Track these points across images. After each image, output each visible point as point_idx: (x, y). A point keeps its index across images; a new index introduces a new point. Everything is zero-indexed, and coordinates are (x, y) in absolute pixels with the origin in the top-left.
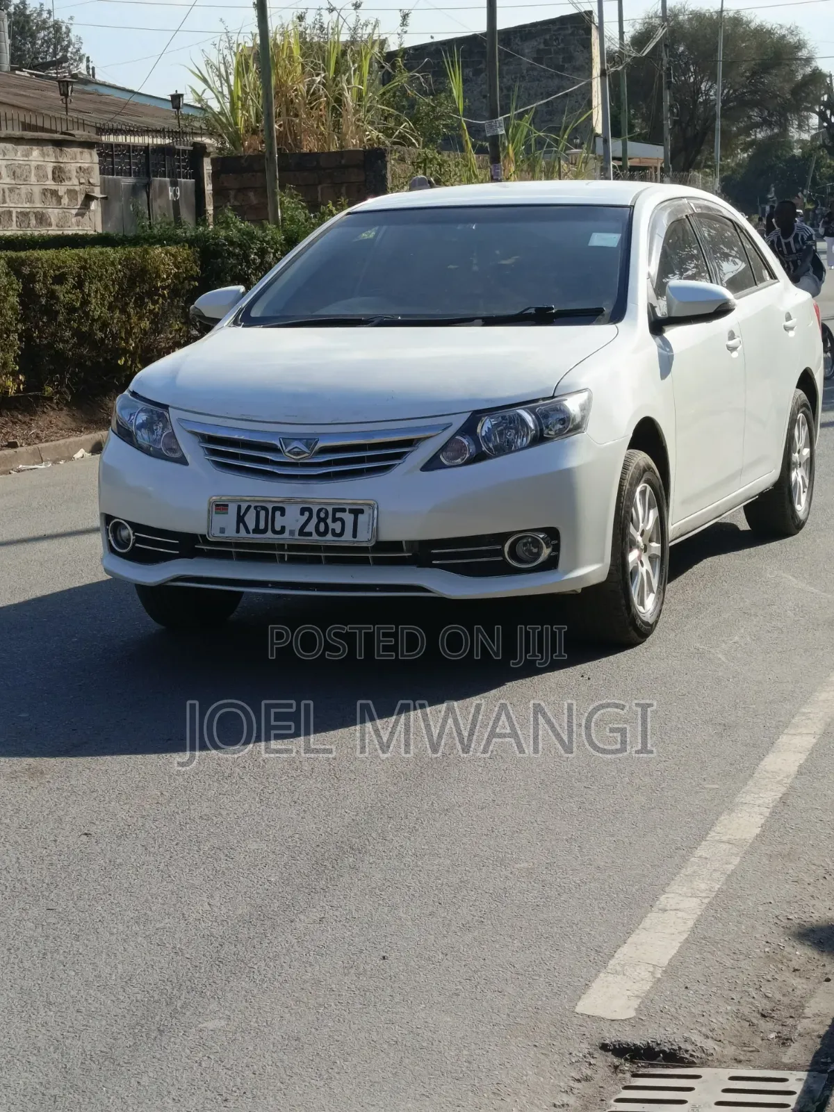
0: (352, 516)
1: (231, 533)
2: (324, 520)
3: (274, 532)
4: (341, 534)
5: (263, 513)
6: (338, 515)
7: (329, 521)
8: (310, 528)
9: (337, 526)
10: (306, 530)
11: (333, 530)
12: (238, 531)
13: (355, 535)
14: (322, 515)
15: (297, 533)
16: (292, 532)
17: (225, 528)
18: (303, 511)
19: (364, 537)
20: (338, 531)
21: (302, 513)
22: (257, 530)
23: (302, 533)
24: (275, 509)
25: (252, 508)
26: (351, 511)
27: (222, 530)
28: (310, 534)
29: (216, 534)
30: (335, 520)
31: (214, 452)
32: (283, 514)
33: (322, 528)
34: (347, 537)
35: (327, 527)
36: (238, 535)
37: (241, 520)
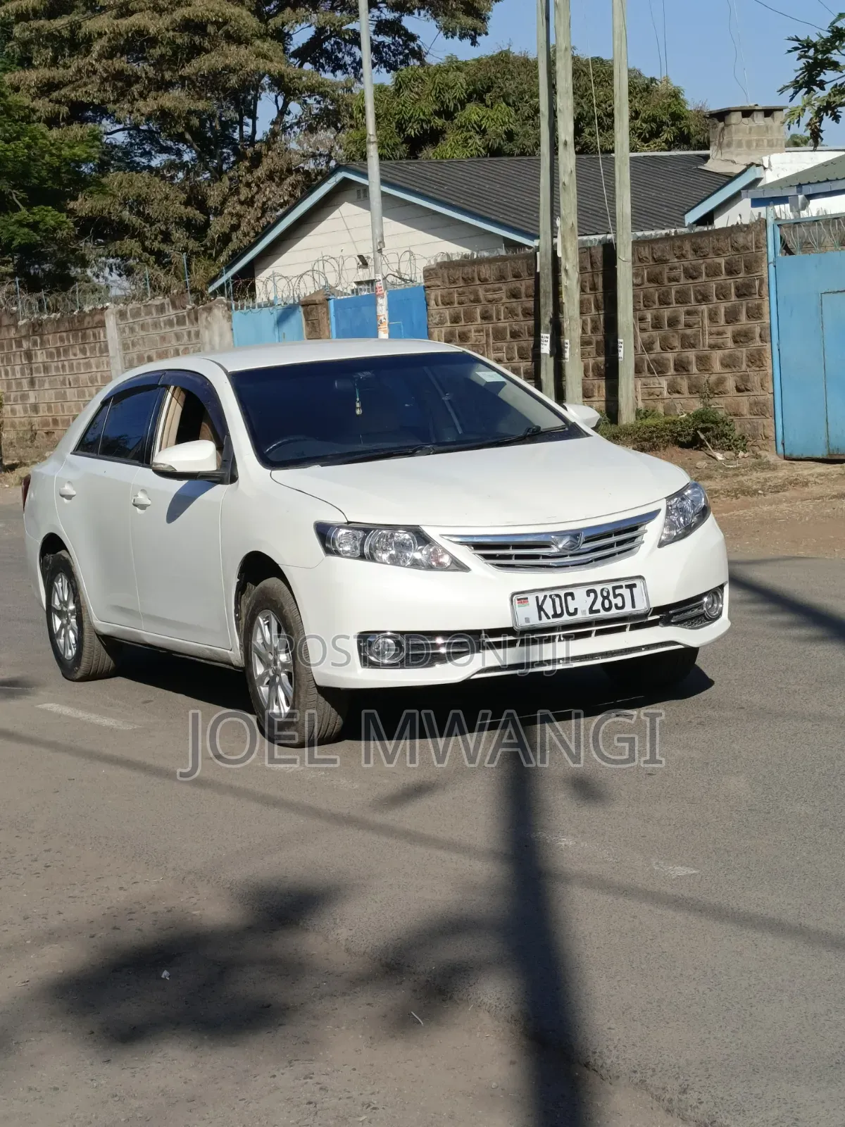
0: (629, 590)
1: (535, 621)
2: (606, 598)
3: (570, 614)
4: (623, 607)
5: (557, 600)
6: (618, 592)
7: (611, 597)
8: (598, 606)
9: (619, 601)
10: (594, 608)
11: (616, 605)
12: (540, 618)
13: (633, 606)
14: (605, 594)
15: (588, 612)
16: (584, 612)
17: (528, 616)
18: (588, 592)
19: (641, 607)
20: (620, 604)
21: (588, 595)
22: (556, 615)
23: (591, 611)
24: (566, 595)
25: (548, 598)
26: (627, 586)
27: (527, 620)
28: (598, 611)
29: (522, 624)
30: (615, 596)
32: (573, 599)
33: (607, 605)
34: (628, 609)
35: (610, 602)
36: (541, 622)
37: (540, 608)
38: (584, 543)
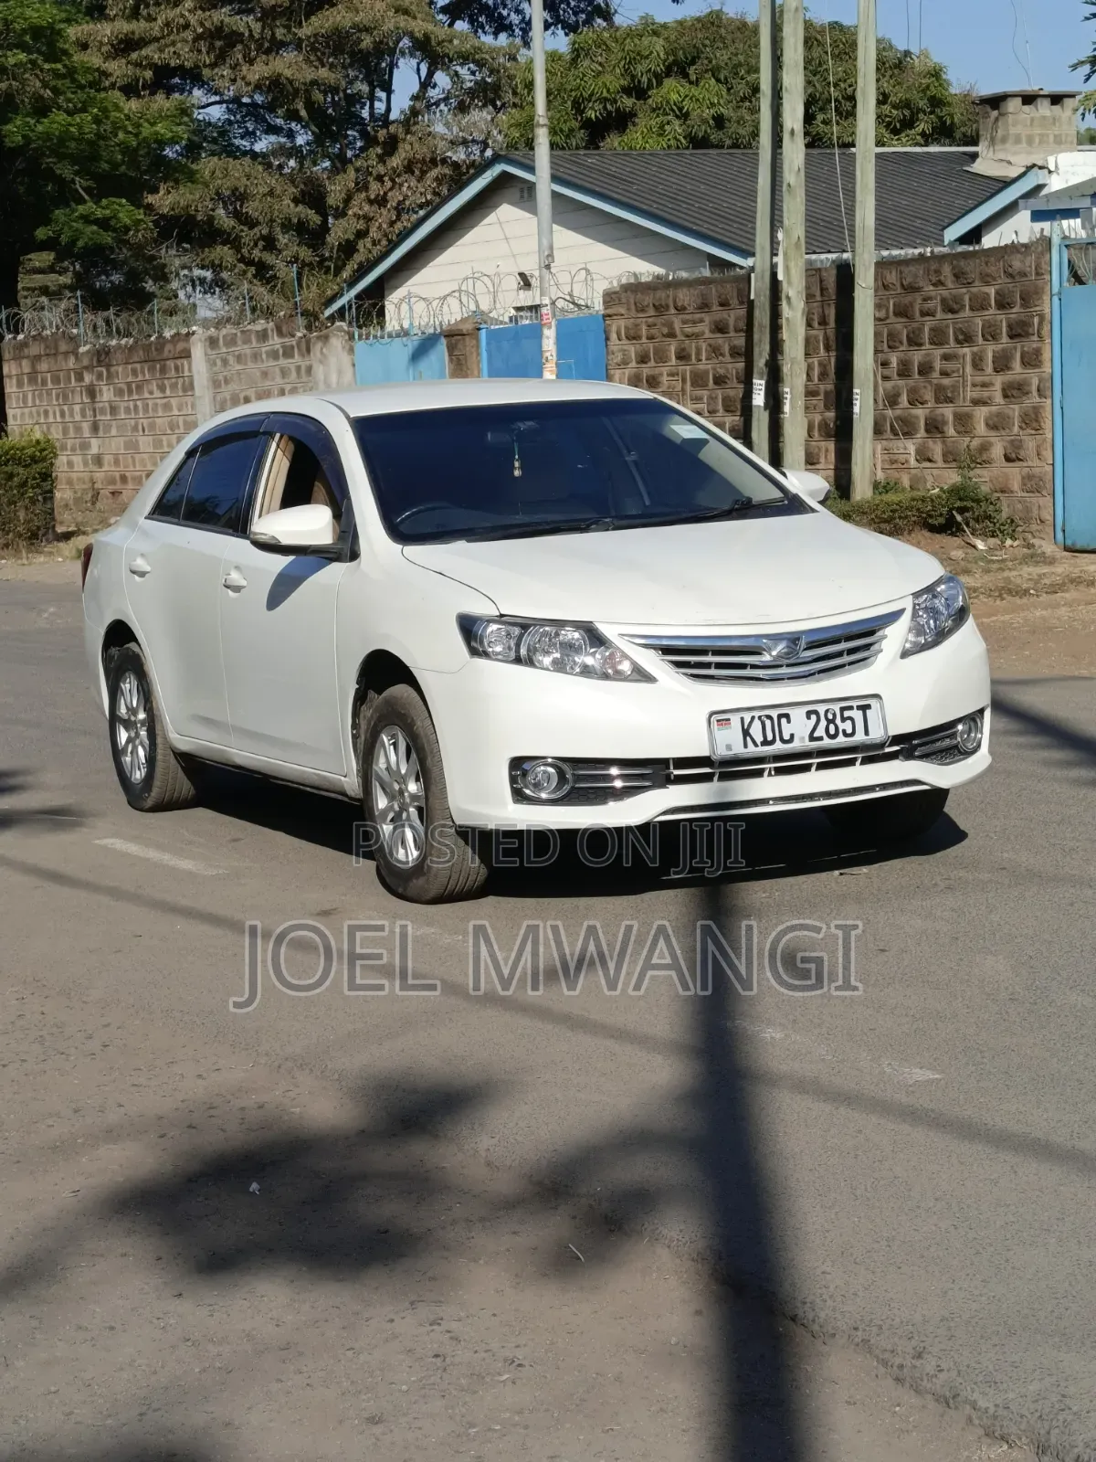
0: (861, 712)
1: (738, 749)
2: (832, 721)
3: (783, 741)
4: (853, 734)
5: (768, 723)
6: (847, 714)
7: (838, 721)
8: (820, 732)
9: (848, 726)
10: (816, 735)
11: (844, 731)
12: (746, 746)
13: (867, 733)
14: (830, 717)
15: (807, 739)
16: (802, 739)
17: (730, 742)
18: (809, 714)
19: (876, 734)
20: (849, 731)
21: (809, 718)
22: (765, 743)
23: (812, 738)
24: (780, 716)
25: (756, 719)
26: (859, 708)
27: (729, 747)
28: (820, 739)
29: (722, 752)
30: (843, 720)
32: (789, 722)
33: (832, 731)
34: (860, 737)
35: (837, 728)
36: (746, 750)
37: (746, 733)
38: (805, 649)
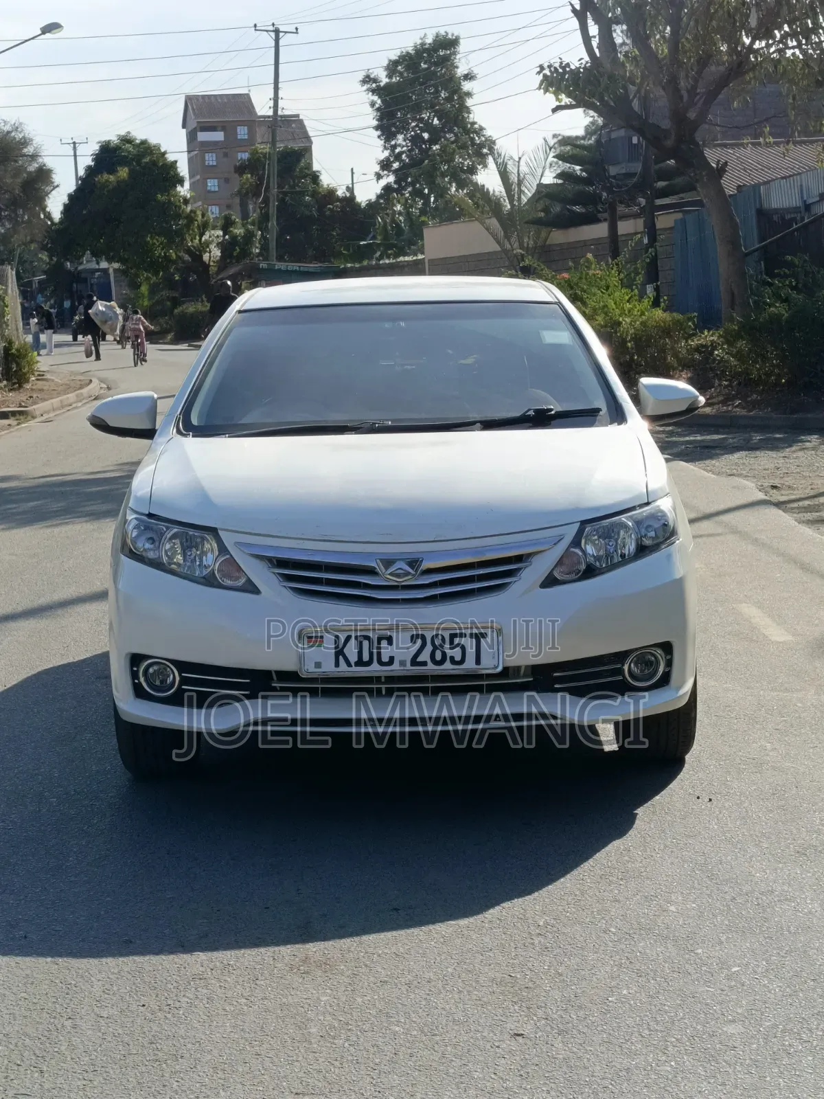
1: (329, 667)
4: (462, 661)
8: (425, 657)
10: (420, 659)
11: (452, 658)
12: (337, 664)
13: (478, 661)
15: (408, 663)
16: (402, 663)
17: (320, 661)
18: (413, 639)
19: (490, 663)
20: (458, 658)
22: (360, 662)
23: (414, 662)
27: (318, 665)
28: (424, 663)
29: (309, 669)
31: (289, 578)
33: (438, 656)
34: (470, 664)
35: (444, 654)
36: (338, 669)
37: (339, 653)
